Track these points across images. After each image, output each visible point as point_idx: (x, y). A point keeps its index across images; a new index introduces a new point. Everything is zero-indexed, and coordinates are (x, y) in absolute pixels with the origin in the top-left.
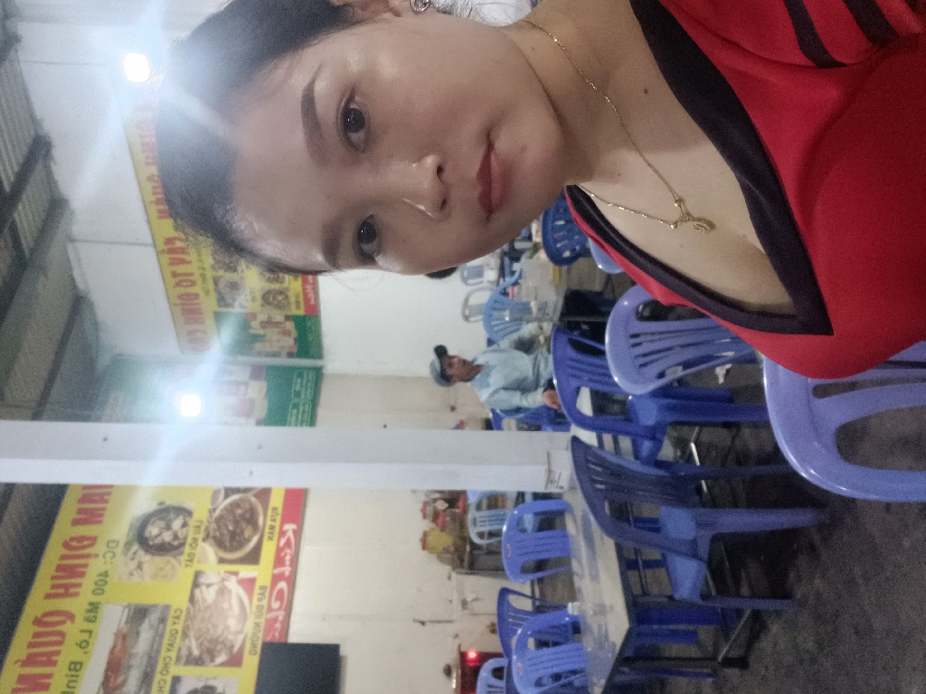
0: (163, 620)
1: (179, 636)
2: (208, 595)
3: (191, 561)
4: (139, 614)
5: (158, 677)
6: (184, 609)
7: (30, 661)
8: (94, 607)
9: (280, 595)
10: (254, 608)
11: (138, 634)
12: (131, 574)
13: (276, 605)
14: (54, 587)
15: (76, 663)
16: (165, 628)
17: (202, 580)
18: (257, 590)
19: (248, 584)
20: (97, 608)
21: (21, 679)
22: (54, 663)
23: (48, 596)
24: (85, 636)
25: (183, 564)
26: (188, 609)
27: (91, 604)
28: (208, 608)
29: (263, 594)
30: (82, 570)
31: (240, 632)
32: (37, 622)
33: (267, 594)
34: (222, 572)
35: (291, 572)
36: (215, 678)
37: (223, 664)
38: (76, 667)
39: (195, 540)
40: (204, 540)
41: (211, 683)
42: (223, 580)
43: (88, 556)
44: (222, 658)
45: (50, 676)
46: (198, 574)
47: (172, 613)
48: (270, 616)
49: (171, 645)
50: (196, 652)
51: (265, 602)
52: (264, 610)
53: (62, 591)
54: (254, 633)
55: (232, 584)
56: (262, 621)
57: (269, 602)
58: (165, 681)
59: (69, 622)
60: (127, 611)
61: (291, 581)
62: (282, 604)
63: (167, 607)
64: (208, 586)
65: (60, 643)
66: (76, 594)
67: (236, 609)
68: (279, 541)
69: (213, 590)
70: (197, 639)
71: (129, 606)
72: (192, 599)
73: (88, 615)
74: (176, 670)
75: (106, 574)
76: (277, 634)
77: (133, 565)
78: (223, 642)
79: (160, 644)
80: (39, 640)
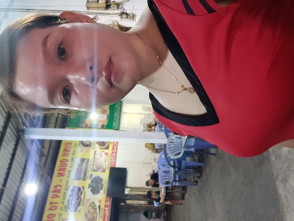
0: (88, 162)
1: (92, 165)
2: (98, 156)
3: (94, 148)
4: (83, 160)
5: (87, 174)
7: (60, 170)
8: (73, 159)
9: (114, 157)
10: (108, 159)
11: (83, 164)
12: (80, 151)
13: (113, 159)
14: (64, 154)
17: (96, 153)
18: (108, 155)
19: (106, 154)
21: (59, 174)
22: (65, 171)
23: (63, 156)
24: (71, 165)
25: (92, 149)
26: (93, 160)
27: (72, 158)
28: (98, 159)
30: (69, 150)
31: (104, 165)
32: (61, 161)
33: (111, 156)
34: (101, 151)
35: (116, 151)
36: (99, 174)
37: (102, 172)
38: (70, 171)
39: (94, 144)
40: (96, 144)
41: (99, 175)
42: (101, 153)
43: (71, 147)
44: (101, 170)
45: (64, 173)
46: (95, 152)
47: (90, 160)
48: (112, 161)
49: (90, 167)
50: (95, 169)
51: (110, 158)
52: (110, 160)
53: (65, 155)
54: (108, 165)
55: (103, 154)
56: (110, 162)
58: (89, 175)
59: (68, 162)
60: (80, 160)
61: (116, 153)
62: (114, 158)
64: (98, 154)
65: (66, 166)
66: (68, 156)
67: (104, 159)
68: (113, 144)
69: (99, 155)
70: (96, 166)
71: (80, 158)
72: (94, 157)
73: (72, 160)
74: (91, 173)
75: (74, 151)
76: (113, 165)
77: (80, 149)
78: (101, 167)
79: (88, 167)
80: (61, 165)
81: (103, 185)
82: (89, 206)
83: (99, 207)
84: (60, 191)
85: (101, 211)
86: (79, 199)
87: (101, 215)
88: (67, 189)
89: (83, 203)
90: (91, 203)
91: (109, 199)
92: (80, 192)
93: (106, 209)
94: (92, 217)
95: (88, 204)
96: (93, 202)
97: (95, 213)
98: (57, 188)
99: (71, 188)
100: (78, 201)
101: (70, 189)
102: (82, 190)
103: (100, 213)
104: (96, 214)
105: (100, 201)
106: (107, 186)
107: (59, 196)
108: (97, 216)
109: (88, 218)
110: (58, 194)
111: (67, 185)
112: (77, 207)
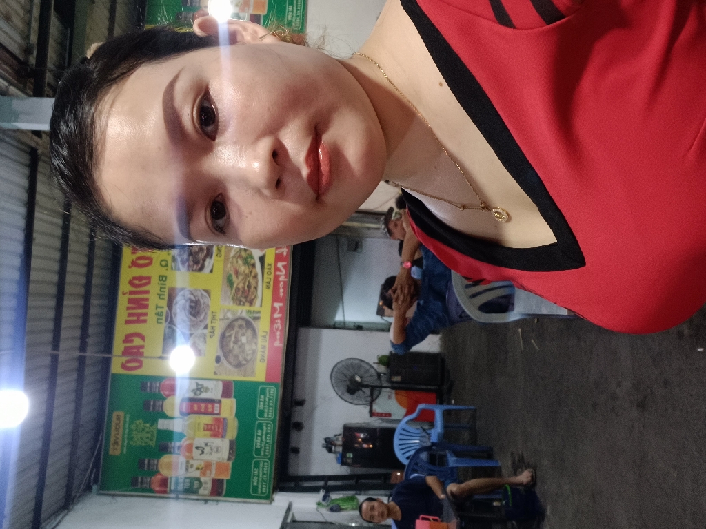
82: (234, 257)
83: (262, 259)
85: (266, 271)
87: (266, 280)
89: (219, 250)
90: (240, 251)
93: (280, 265)
94: (244, 284)
95: (232, 252)
97: (253, 274)
103: (265, 275)
104: (256, 276)
108: (257, 283)
109: (235, 286)
112: (204, 260)
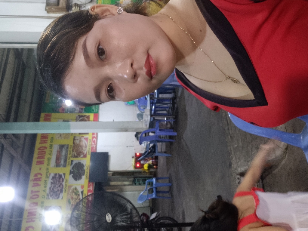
0: (67, 148)
1: (72, 151)
2: (77, 142)
4: (62, 147)
5: (68, 161)
6: (72, 145)
7: (39, 158)
9: (94, 141)
10: (88, 145)
11: (62, 151)
12: (59, 137)
13: (93, 144)
14: (41, 141)
15: (49, 158)
16: (68, 150)
17: (76, 138)
19: (86, 139)
20: (52, 146)
21: (37, 162)
22: (44, 158)
23: (40, 143)
24: (50, 152)
25: (71, 135)
27: (50, 145)
28: (78, 145)
29: (90, 141)
30: (47, 137)
31: (85, 150)
32: (39, 149)
35: (96, 136)
37: (83, 157)
38: (49, 159)
41: (80, 161)
42: (81, 138)
45: (44, 161)
46: (74, 137)
47: (69, 146)
49: (70, 153)
50: (76, 155)
51: (91, 143)
52: (91, 145)
53: (43, 142)
54: (89, 150)
55: (83, 139)
56: (90, 147)
57: (92, 143)
58: (70, 161)
59: (46, 149)
61: (97, 138)
62: (95, 143)
63: (68, 145)
64: (77, 140)
65: (45, 154)
66: (47, 143)
67: (84, 145)
69: (79, 140)
70: (76, 152)
71: (59, 145)
72: (74, 143)
73: (50, 147)
74: (72, 159)
76: (94, 150)
77: (59, 135)
78: (82, 152)
79: (67, 153)
80: (40, 153)
81: (84, 171)
82: (71, 192)
83: (82, 192)
84: (41, 179)
86: (61, 186)
88: (47, 177)
89: (65, 190)
90: (74, 190)
91: (92, 184)
92: (62, 179)
93: (89, 194)
94: (75, 203)
95: (71, 191)
96: (76, 189)
97: (79, 198)
98: (37, 176)
99: (52, 175)
100: (60, 188)
101: (51, 177)
102: (63, 177)
105: (83, 187)
106: (88, 171)
107: (39, 184)
109: (71, 203)
110: (39, 182)
111: (48, 173)
112: (59, 194)
